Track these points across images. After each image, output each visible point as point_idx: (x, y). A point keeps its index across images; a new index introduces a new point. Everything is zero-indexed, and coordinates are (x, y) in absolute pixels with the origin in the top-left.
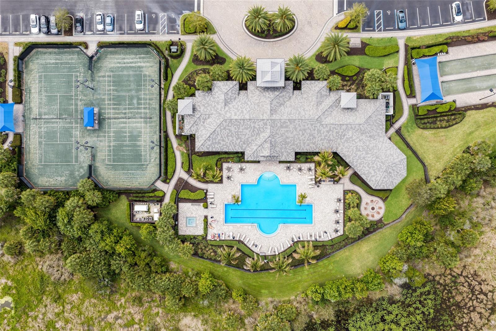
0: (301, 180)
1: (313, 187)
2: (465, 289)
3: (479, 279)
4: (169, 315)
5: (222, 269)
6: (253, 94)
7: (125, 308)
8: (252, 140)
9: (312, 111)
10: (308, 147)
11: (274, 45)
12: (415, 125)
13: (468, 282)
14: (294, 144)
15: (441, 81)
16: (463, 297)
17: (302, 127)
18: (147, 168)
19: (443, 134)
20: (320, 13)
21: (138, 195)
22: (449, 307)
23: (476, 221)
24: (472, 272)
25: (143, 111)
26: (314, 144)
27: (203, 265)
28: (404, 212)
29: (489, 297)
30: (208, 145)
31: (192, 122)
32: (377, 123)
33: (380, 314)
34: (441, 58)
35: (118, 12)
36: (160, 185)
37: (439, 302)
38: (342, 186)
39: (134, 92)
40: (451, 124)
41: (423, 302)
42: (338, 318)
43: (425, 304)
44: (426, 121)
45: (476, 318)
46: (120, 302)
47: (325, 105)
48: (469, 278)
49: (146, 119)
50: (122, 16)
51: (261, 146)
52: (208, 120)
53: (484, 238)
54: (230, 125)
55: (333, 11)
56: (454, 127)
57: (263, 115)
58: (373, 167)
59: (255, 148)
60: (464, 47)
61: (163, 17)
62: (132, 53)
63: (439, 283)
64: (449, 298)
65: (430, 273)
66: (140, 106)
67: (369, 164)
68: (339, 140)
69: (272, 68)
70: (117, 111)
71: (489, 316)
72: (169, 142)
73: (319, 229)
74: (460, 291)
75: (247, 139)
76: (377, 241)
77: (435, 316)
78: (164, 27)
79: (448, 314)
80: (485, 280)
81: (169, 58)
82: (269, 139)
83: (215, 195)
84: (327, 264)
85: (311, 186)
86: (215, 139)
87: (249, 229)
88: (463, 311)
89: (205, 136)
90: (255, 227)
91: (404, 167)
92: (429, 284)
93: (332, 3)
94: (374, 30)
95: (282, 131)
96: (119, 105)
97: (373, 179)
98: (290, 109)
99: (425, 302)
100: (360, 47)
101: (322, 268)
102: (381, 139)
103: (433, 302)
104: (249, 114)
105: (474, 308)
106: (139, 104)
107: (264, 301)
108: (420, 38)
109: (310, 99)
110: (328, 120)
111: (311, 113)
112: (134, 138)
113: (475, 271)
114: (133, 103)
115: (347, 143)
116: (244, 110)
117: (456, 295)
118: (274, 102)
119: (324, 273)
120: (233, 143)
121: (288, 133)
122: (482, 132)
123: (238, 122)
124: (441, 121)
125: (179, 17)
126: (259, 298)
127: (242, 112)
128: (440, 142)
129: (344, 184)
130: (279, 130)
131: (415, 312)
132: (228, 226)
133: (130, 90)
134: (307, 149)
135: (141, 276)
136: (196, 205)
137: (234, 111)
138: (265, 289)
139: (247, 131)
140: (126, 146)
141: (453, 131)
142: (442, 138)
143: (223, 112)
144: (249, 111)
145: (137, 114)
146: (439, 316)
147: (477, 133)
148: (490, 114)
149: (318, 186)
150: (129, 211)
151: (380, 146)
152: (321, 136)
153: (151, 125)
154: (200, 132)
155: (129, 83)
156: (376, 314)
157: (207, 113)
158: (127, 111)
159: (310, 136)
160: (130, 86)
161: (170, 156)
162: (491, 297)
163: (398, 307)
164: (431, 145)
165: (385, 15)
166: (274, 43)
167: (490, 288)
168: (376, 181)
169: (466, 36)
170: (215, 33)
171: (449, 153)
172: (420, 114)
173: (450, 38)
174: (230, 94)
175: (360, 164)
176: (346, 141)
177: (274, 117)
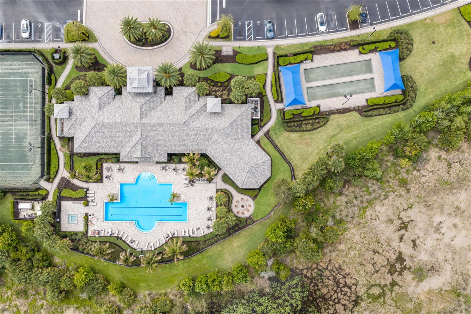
0: (177, 179)
1: (187, 186)
2: (330, 282)
3: (343, 273)
4: (53, 307)
5: (101, 263)
6: (127, 99)
7: (12, 301)
8: (126, 142)
9: (180, 115)
10: (179, 149)
11: (152, 53)
12: (282, 128)
13: (333, 276)
14: (165, 146)
15: (307, 86)
16: (329, 290)
17: (171, 130)
18: (32, 168)
19: (308, 136)
20: (195, 23)
21: (22, 193)
22: (316, 299)
23: (340, 218)
24: (337, 266)
25: (28, 114)
26: (184, 146)
27: (84, 260)
28: (272, 210)
29: (352, 290)
30: (85, 147)
31: (70, 125)
32: (243, 127)
33: (251, 305)
34: (307, 65)
35: (6, 22)
36: (43, 184)
37: (306, 295)
38: (215, 185)
39: (20, 96)
40: (315, 127)
41: (292, 295)
42: (212, 310)
43: (293, 296)
44: (292, 124)
45: (341, 310)
46: (7, 295)
47: (193, 110)
48: (334, 272)
49: (31, 122)
50: (10, 25)
51: (134, 148)
52: (84, 123)
53: (348, 235)
54: (103, 128)
55: (207, 21)
56: (319, 130)
57: (134, 118)
58: (238, 168)
59: (129, 149)
60: (328, 56)
61: (48, 26)
62: (19, 60)
63: (306, 276)
64: (315, 291)
65: (298, 267)
66: (26, 110)
67: (234, 165)
68: (207, 143)
69: (139, 76)
70: (4, 114)
71: (353, 308)
72: (52, 144)
73: (193, 225)
74: (326, 284)
75: (121, 141)
76: (248, 236)
77: (302, 308)
78: (49, 36)
79: (315, 306)
80: (349, 274)
81: (53, 64)
82: (141, 141)
83: (96, 194)
84: (200, 259)
85: (185, 185)
86: (91, 141)
87: (127, 226)
88: (329, 303)
89: (81, 138)
90: (133, 224)
91: (268, 168)
92: (297, 277)
93: (205, 14)
94: (245, 39)
95: (152, 133)
96: (7, 108)
97: (239, 178)
98: (160, 113)
99: (293, 294)
100: (232, 55)
101: (196, 263)
102: (247, 142)
103: (301, 294)
104: (121, 118)
105: (339, 300)
106: (25, 107)
107: (142, 294)
108: (288, 46)
109: (180, 103)
110: (196, 124)
111: (179, 117)
112: (20, 139)
113: (340, 265)
114: (20, 107)
115: (214, 145)
116: (117, 114)
117: (322, 288)
118: (145, 107)
119: (198, 266)
120: (108, 145)
121: (159, 136)
122: (344, 135)
123: (111, 125)
124: (306, 124)
125: (63, 26)
126: (138, 291)
127: (115, 116)
128: (305, 144)
129: (216, 183)
130: (150, 133)
131: (284, 304)
132: (107, 223)
133: (17, 95)
134: (178, 151)
135: (22, 270)
136: (78, 203)
137: (107, 114)
138: (143, 283)
139: (120, 134)
140: (13, 147)
141: (318, 134)
142: (308, 140)
143: (97, 116)
144: (121, 115)
145: (23, 117)
146: (306, 308)
147: (340, 135)
148: (352, 118)
149: (192, 185)
150: (13, 209)
151: (244, 148)
152: (189, 139)
153: (35, 127)
154: (78, 135)
155: (16, 88)
156: (247, 306)
157: (83, 117)
158: (14, 114)
159: (179, 138)
160: (16, 90)
161: (53, 156)
162: (354, 289)
163: (268, 299)
164: (297, 146)
165: (255, 25)
166: (152, 50)
167: (354, 281)
168: (242, 180)
169: (330, 45)
170: (96, 41)
171: (314, 154)
172: (286, 118)
173: (315, 47)
174: (105, 99)
175: (227, 165)
176: (213, 143)
177: (144, 120)
